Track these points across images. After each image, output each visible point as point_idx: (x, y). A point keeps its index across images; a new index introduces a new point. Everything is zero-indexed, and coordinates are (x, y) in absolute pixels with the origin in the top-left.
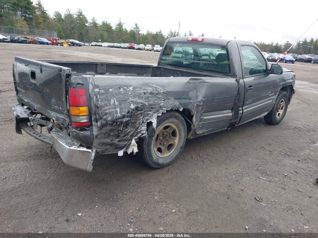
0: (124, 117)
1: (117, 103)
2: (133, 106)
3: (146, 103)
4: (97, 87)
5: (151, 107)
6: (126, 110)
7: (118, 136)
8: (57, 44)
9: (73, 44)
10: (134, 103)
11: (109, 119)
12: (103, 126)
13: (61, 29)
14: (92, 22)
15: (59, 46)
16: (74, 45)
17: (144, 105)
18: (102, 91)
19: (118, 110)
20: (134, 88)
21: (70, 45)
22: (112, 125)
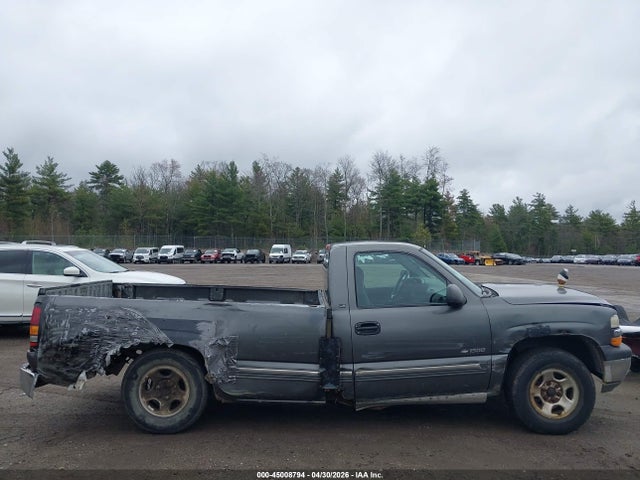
0: (71, 341)
1: (68, 325)
2: (85, 331)
3: (108, 330)
4: (54, 306)
5: (113, 336)
6: (76, 334)
7: (66, 365)
8: (474, 262)
9: (506, 261)
10: (88, 326)
11: (54, 342)
12: (48, 349)
13: (500, 235)
14: (566, 215)
15: (477, 266)
16: (507, 264)
17: (102, 331)
18: (57, 311)
19: (66, 332)
20: (98, 311)
21: (498, 264)
22: (56, 349)
